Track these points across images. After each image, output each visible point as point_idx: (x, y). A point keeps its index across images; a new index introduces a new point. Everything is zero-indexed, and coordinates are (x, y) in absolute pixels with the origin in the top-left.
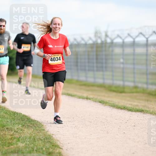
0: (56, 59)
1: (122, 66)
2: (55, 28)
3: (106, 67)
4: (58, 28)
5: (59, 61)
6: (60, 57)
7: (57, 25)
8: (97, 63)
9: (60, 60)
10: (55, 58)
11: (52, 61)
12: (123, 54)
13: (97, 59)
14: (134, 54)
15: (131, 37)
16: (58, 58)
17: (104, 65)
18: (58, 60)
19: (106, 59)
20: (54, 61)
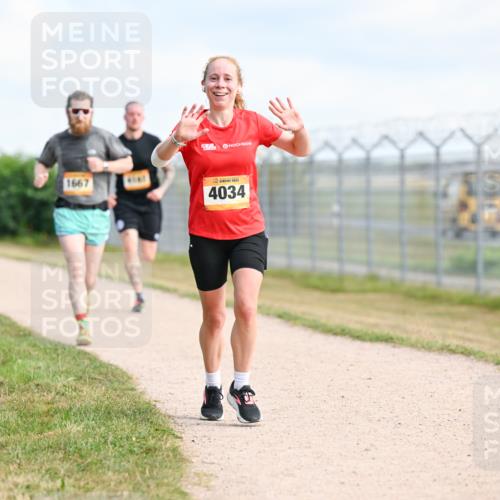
0: (229, 192)
1: (335, 222)
2: (215, 90)
3: (295, 226)
4: (225, 91)
5: (238, 198)
6: (242, 187)
7: (222, 79)
8: (272, 214)
9: (243, 195)
10: (224, 188)
11: (215, 198)
12: (339, 192)
13: (271, 204)
14: (368, 192)
15: (362, 147)
16: (234, 188)
17: (290, 220)
18: (234, 197)
19: (296, 205)
20: (221, 198)
